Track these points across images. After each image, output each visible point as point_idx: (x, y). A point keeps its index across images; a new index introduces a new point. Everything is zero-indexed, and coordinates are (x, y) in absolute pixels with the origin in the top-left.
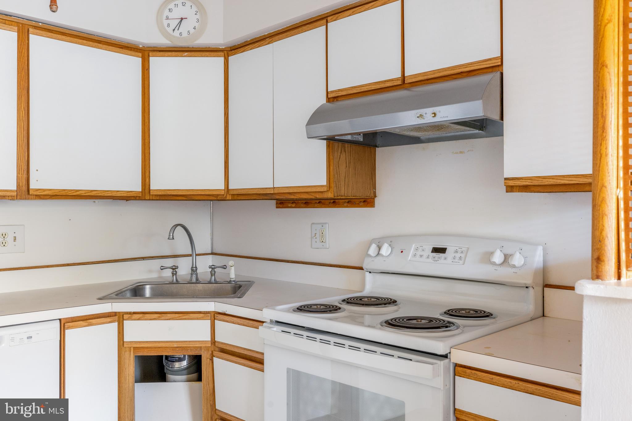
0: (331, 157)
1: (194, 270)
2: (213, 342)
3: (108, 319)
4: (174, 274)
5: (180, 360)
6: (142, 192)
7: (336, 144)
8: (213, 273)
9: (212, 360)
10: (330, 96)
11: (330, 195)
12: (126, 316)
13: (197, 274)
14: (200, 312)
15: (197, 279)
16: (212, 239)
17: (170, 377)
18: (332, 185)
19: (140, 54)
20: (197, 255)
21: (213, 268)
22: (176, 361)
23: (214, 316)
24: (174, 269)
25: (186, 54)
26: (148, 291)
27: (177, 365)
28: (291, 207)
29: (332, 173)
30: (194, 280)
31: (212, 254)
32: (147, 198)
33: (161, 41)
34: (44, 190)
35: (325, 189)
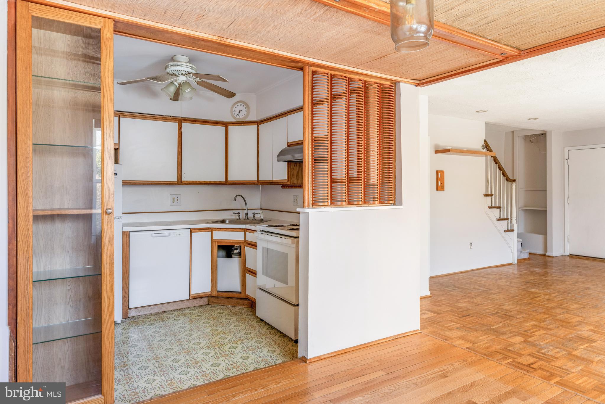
0: (289, 168)
1: (247, 214)
2: (245, 240)
3: (207, 230)
4: (239, 216)
5: (237, 249)
6: (225, 182)
7: (292, 163)
8: (254, 216)
9: (245, 248)
10: (288, 144)
11: (289, 183)
12: (214, 230)
13: (248, 216)
14: (241, 229)
15: (248, 218)
16: (261, 202)
17: (233, 256)
18: (290, 179)
19: (225, 125)
20: (248, 209)
21: (254, 214)
22: (235, 250)
23: (246, 230)
24: (239, 214)
25: (242, 124)
26: (227, 222)
27: (235, 251)
28: (286, 188)
29: (289, 175)
30: (246, 219)
31: (261, 209)
32: (227, 184)
33: (233, 120)
34: (187, 181)
35: (286, 181)
